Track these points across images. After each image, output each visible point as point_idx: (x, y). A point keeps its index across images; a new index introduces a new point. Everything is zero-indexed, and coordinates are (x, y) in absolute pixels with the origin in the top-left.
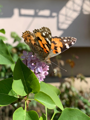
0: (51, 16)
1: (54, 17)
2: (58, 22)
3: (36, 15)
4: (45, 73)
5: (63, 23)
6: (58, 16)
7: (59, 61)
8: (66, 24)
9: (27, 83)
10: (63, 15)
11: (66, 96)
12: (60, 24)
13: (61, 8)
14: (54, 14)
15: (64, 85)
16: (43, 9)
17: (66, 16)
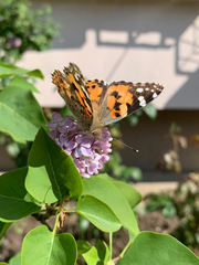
0: (162, 45)
1: (168, 47)
2: (177, 58)
3: (131, 44)
4: (103, 159)
5: (187, 60)
6: (177, 45)
7: (175, 139)
8: (194, 61)
9: (58, 177)
10: (187, 42)
11: (187, 210)
12: (181, 63)
13: (183, 29)
14: (170, 41)
15: (184, 188)
16: (146, 30)
17: (194, 44)
